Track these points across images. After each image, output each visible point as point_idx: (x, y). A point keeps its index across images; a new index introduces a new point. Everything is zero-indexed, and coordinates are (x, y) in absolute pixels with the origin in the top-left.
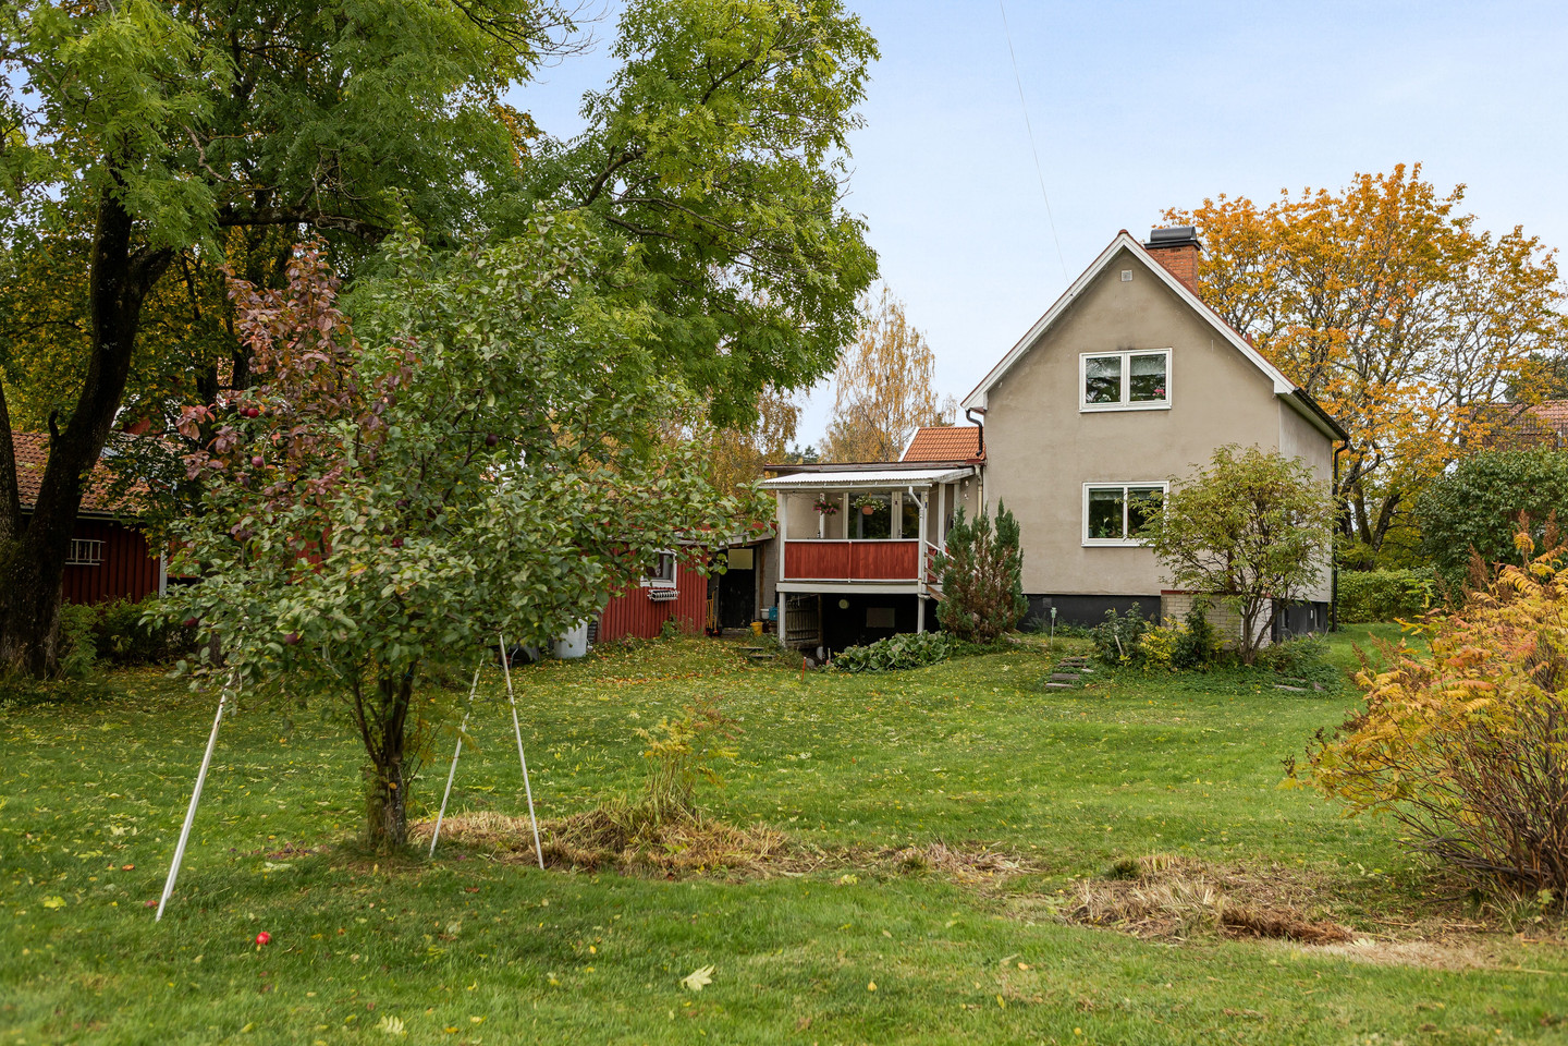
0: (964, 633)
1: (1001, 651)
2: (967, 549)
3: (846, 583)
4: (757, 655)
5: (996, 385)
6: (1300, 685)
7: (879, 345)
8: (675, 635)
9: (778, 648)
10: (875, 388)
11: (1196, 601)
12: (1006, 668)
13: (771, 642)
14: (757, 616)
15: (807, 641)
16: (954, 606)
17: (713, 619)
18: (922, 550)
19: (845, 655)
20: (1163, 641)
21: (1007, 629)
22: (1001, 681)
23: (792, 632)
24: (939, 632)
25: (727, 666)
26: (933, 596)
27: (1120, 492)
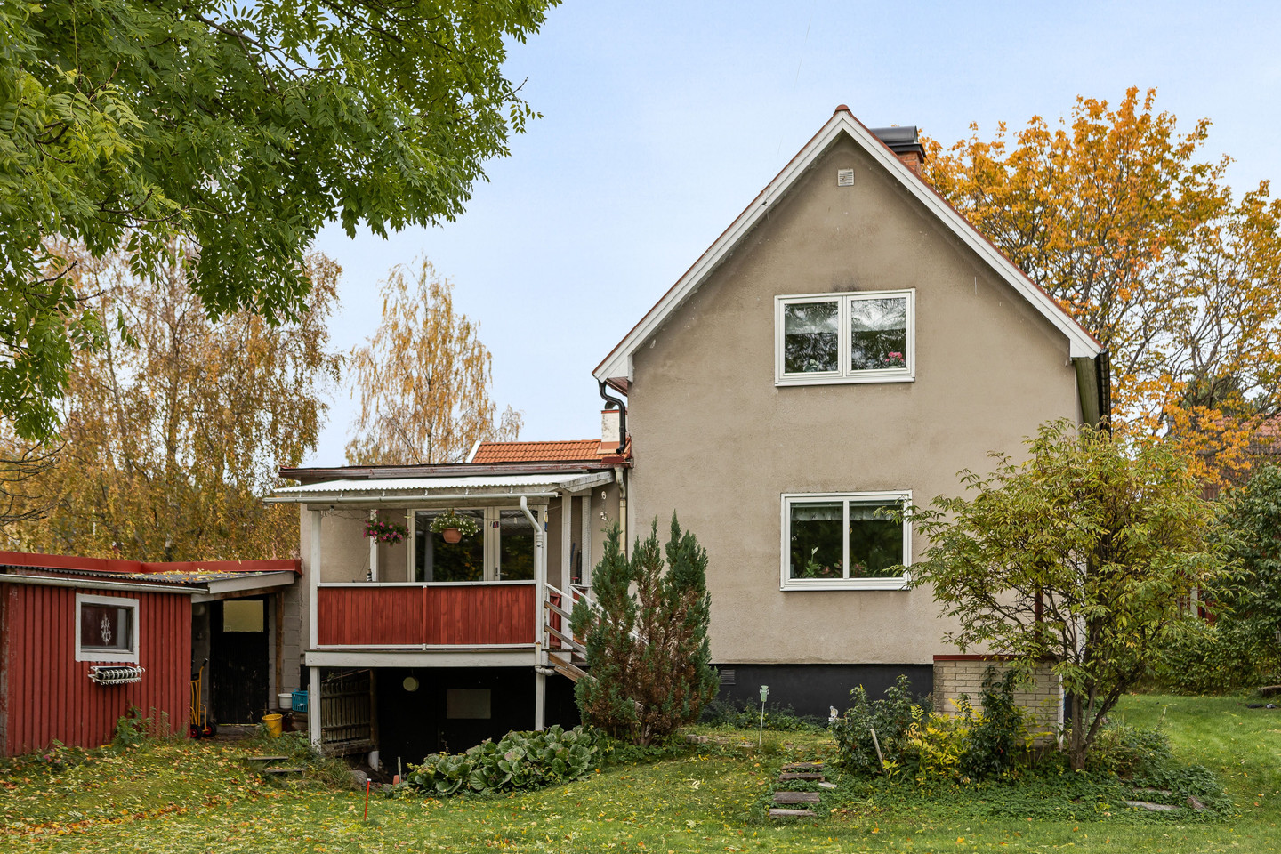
0: (618, 728)
1: (679, 756)
2: (623, 593)
3: (418, 651)
4: (277, 768)
5: (646, 344)
6: (1164, 801)
7: (416, 338)
8: (139, 740)
9: (310, 757)
10: (413, 395)
11: (991, 673)
12: (696, 785)
13: (299, 747)
14: (272, 705)
15: (355, 743)
16: (606, 686)
17: (203, 710)
18: (541, 597)
19: (427, 767)
20: (945, 735)
21: (688, 719)
22: (693, 807)
23: (331, 730)
24: (580, 729)
25: (228, 790)
26: (560, 669)
27: (838, 508)
